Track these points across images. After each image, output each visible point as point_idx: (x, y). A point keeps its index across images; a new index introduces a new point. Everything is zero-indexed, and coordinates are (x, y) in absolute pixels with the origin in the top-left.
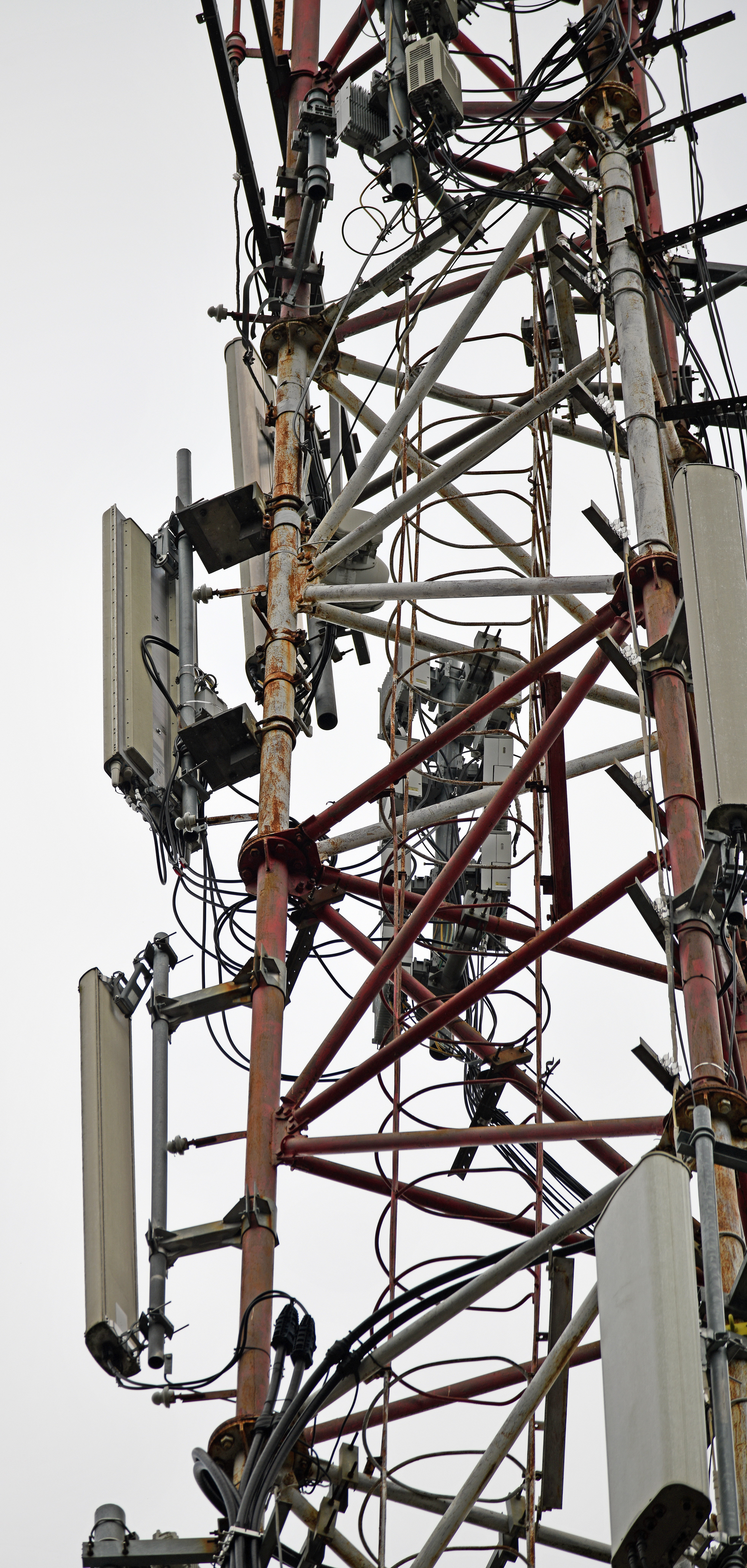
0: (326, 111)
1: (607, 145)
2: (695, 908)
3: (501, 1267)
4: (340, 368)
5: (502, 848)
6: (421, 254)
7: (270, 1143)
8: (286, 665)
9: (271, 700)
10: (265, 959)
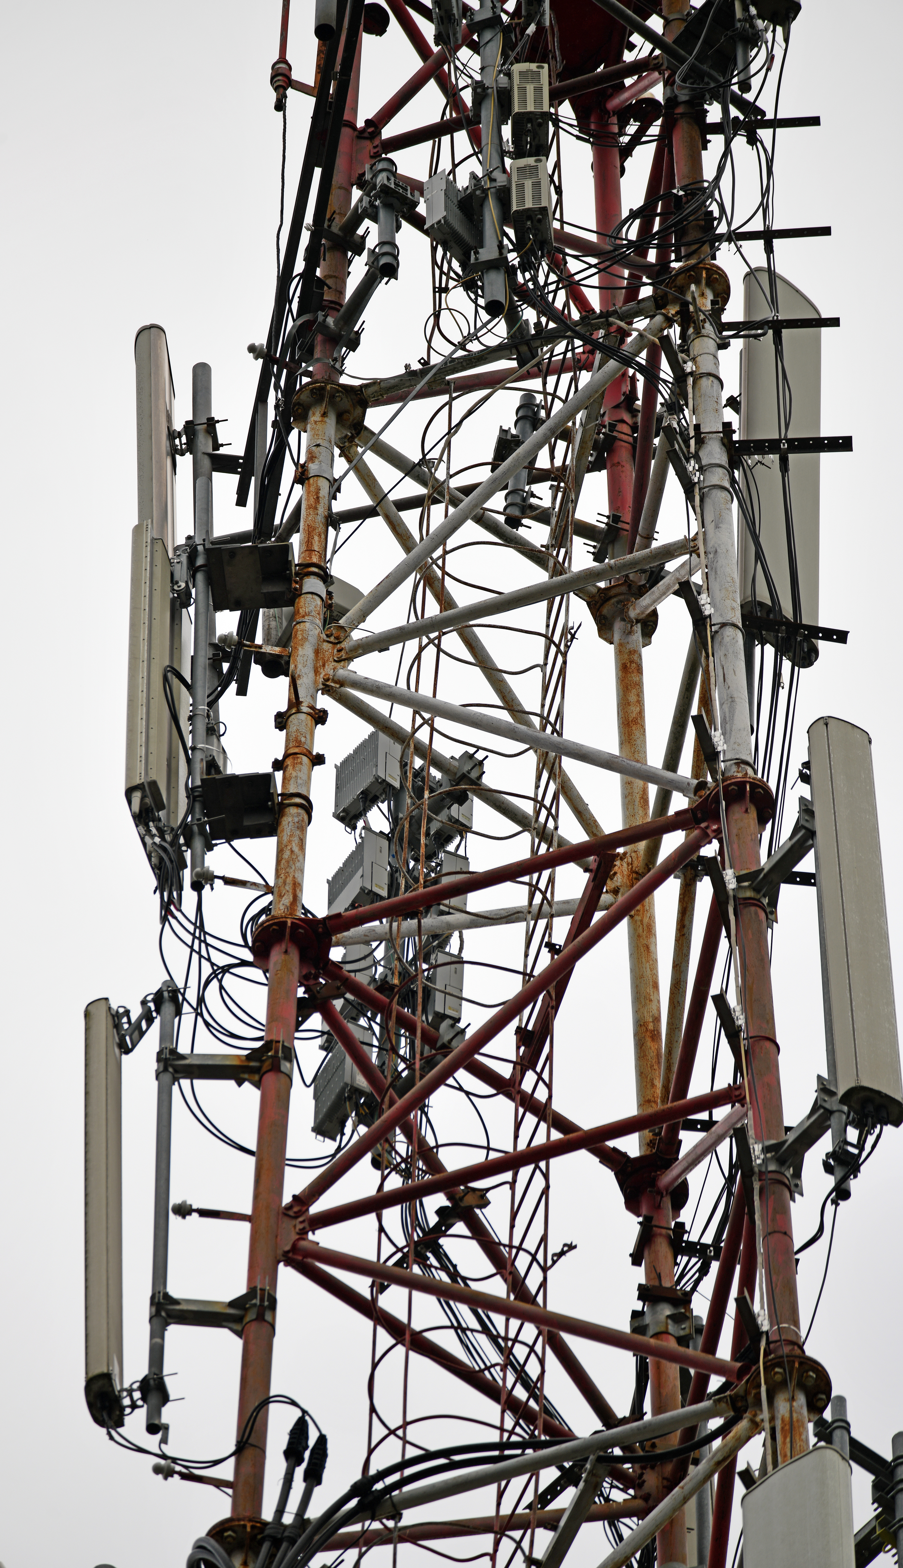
5: (456, 973)
8: (308, 741)
9: (294, 774)
10: (283, 1045)
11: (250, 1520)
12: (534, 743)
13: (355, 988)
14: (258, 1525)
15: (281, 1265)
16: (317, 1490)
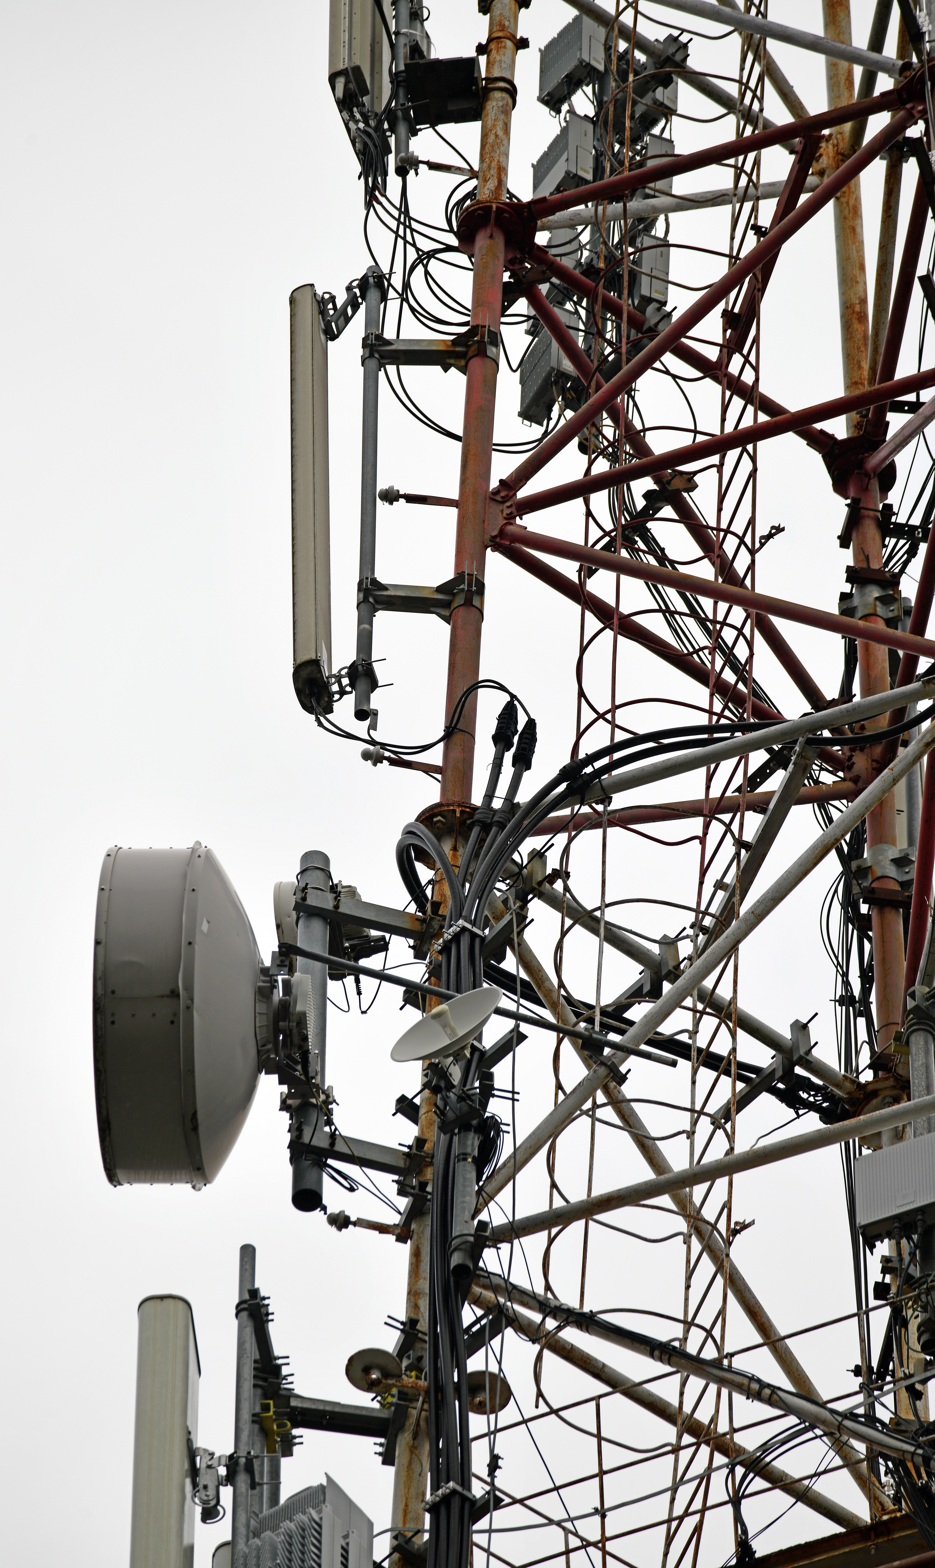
5: (661, 257)
7: (483, 523)
8: (512, 25)
9: (498, 58)
10: (489, 330)
11: (459, 806)
12: (739, 25)
13: (561, 272)
14: (468, 810)
15: (489, 549)
16: (526, 775)
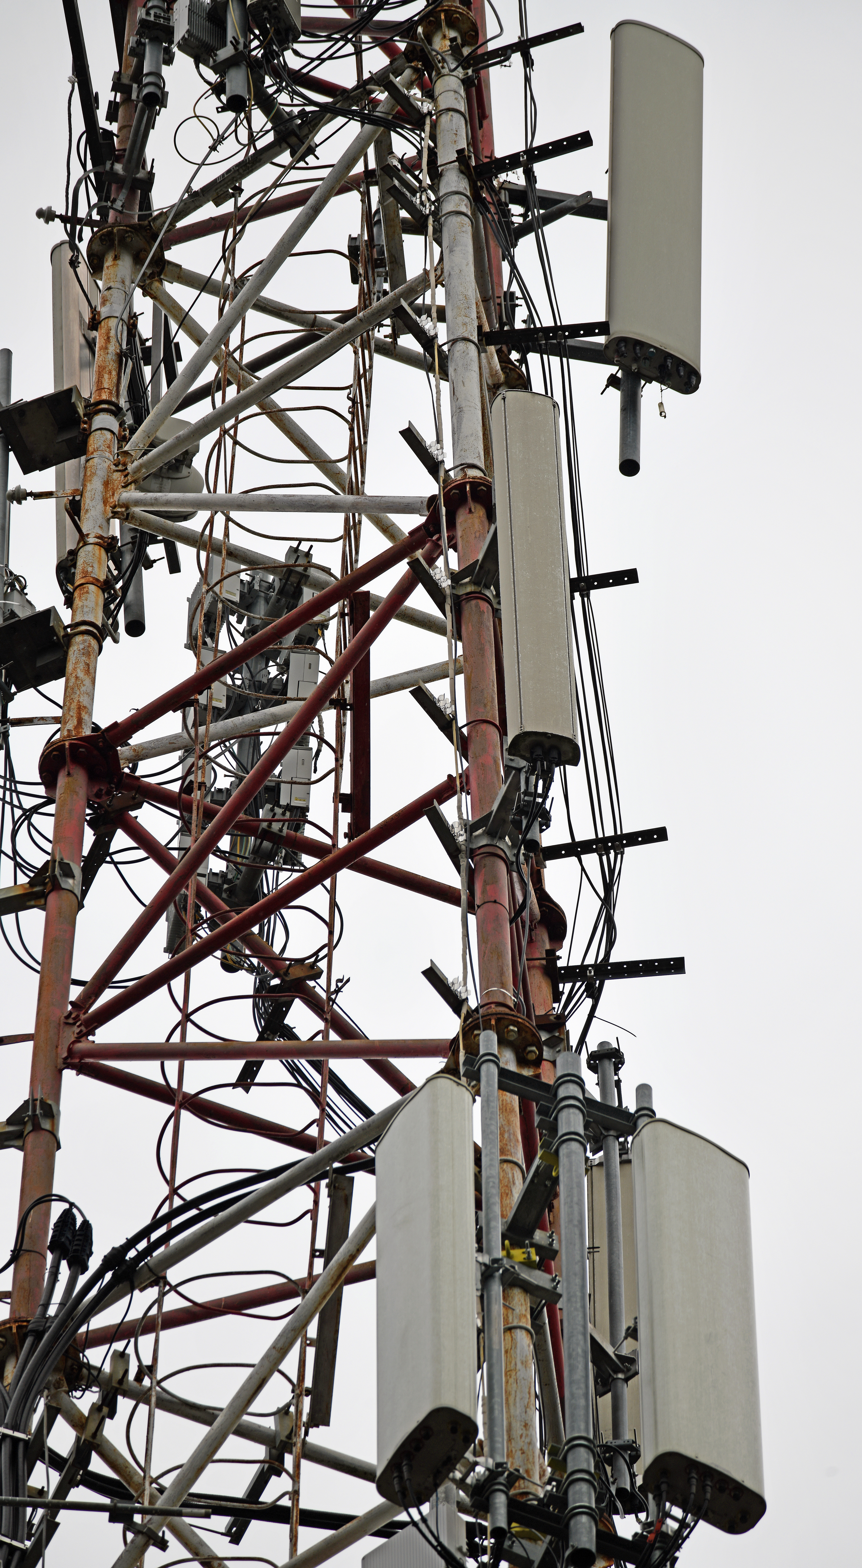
0: (164, 18)
1: (443, 67)
2: (492, 834)
3: (281, 1182)
4: (166, 276)
5: (303, 764)
6: (252, 166)
7: (57, 1047)
8: (96, 570)
9: (80, 604)
11: (16, 1321)
15: (65, 1071)
